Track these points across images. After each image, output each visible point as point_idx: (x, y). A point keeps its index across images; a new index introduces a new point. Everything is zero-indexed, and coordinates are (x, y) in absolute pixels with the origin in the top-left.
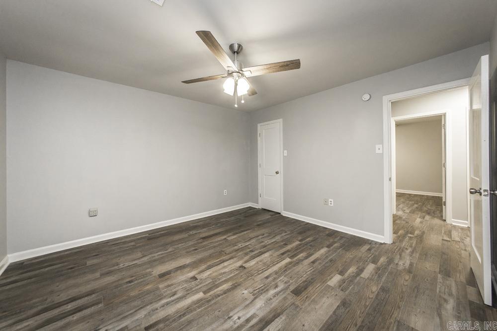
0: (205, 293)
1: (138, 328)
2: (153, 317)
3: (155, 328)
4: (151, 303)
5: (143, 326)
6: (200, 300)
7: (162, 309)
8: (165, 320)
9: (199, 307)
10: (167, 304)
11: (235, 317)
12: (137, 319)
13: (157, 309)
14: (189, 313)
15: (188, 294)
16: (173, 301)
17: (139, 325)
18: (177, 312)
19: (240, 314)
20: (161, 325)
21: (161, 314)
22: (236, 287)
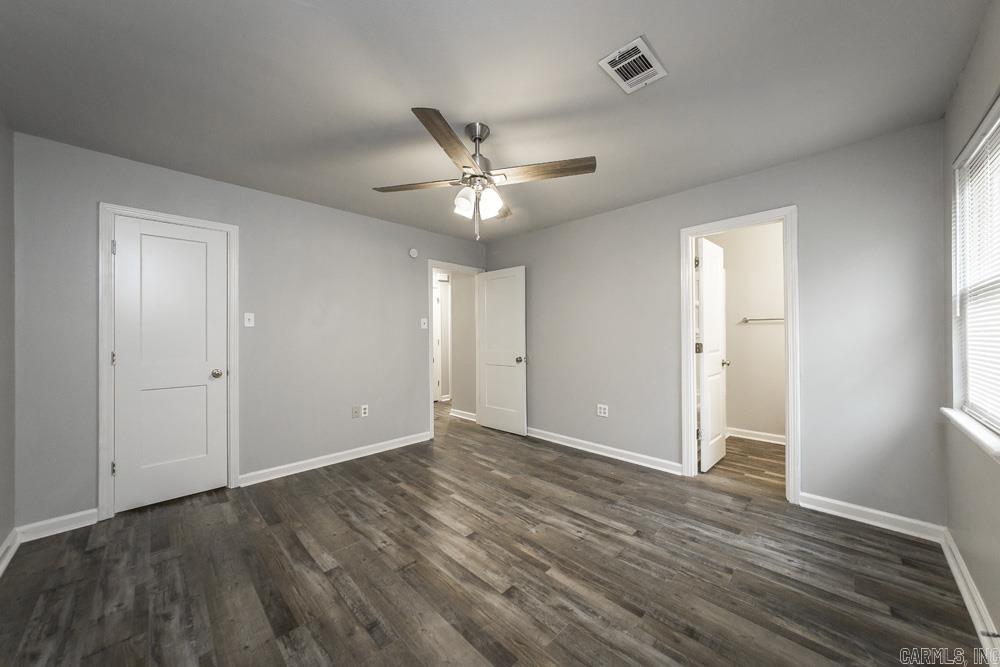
0: (545, 568)
1: (646, 627)
2: (619, 615)
3: (634, 604)
4: (595, 635)
5: (640, 621)
6: (563, 570)
7: (598, 612)
8: (616, 599)
9: (577, 568)
10: (587, 609)
11: (579, 534)
12: (635, 637)
13: (604, 619)
14: (590, 576)
15: (554, 588)
16: (578, 603)
17: (642, 628)
18: (597, 590)
19: (573, 531)
20: (626, 598)
21: (609, 607)
22: (524, 539)
